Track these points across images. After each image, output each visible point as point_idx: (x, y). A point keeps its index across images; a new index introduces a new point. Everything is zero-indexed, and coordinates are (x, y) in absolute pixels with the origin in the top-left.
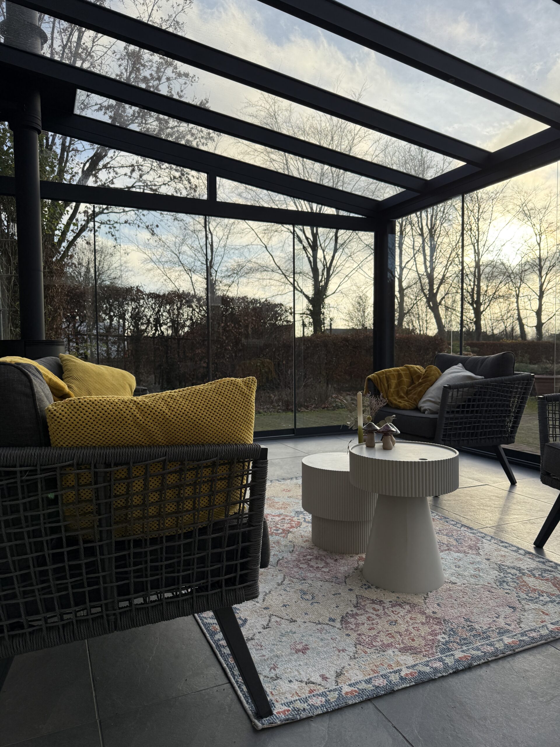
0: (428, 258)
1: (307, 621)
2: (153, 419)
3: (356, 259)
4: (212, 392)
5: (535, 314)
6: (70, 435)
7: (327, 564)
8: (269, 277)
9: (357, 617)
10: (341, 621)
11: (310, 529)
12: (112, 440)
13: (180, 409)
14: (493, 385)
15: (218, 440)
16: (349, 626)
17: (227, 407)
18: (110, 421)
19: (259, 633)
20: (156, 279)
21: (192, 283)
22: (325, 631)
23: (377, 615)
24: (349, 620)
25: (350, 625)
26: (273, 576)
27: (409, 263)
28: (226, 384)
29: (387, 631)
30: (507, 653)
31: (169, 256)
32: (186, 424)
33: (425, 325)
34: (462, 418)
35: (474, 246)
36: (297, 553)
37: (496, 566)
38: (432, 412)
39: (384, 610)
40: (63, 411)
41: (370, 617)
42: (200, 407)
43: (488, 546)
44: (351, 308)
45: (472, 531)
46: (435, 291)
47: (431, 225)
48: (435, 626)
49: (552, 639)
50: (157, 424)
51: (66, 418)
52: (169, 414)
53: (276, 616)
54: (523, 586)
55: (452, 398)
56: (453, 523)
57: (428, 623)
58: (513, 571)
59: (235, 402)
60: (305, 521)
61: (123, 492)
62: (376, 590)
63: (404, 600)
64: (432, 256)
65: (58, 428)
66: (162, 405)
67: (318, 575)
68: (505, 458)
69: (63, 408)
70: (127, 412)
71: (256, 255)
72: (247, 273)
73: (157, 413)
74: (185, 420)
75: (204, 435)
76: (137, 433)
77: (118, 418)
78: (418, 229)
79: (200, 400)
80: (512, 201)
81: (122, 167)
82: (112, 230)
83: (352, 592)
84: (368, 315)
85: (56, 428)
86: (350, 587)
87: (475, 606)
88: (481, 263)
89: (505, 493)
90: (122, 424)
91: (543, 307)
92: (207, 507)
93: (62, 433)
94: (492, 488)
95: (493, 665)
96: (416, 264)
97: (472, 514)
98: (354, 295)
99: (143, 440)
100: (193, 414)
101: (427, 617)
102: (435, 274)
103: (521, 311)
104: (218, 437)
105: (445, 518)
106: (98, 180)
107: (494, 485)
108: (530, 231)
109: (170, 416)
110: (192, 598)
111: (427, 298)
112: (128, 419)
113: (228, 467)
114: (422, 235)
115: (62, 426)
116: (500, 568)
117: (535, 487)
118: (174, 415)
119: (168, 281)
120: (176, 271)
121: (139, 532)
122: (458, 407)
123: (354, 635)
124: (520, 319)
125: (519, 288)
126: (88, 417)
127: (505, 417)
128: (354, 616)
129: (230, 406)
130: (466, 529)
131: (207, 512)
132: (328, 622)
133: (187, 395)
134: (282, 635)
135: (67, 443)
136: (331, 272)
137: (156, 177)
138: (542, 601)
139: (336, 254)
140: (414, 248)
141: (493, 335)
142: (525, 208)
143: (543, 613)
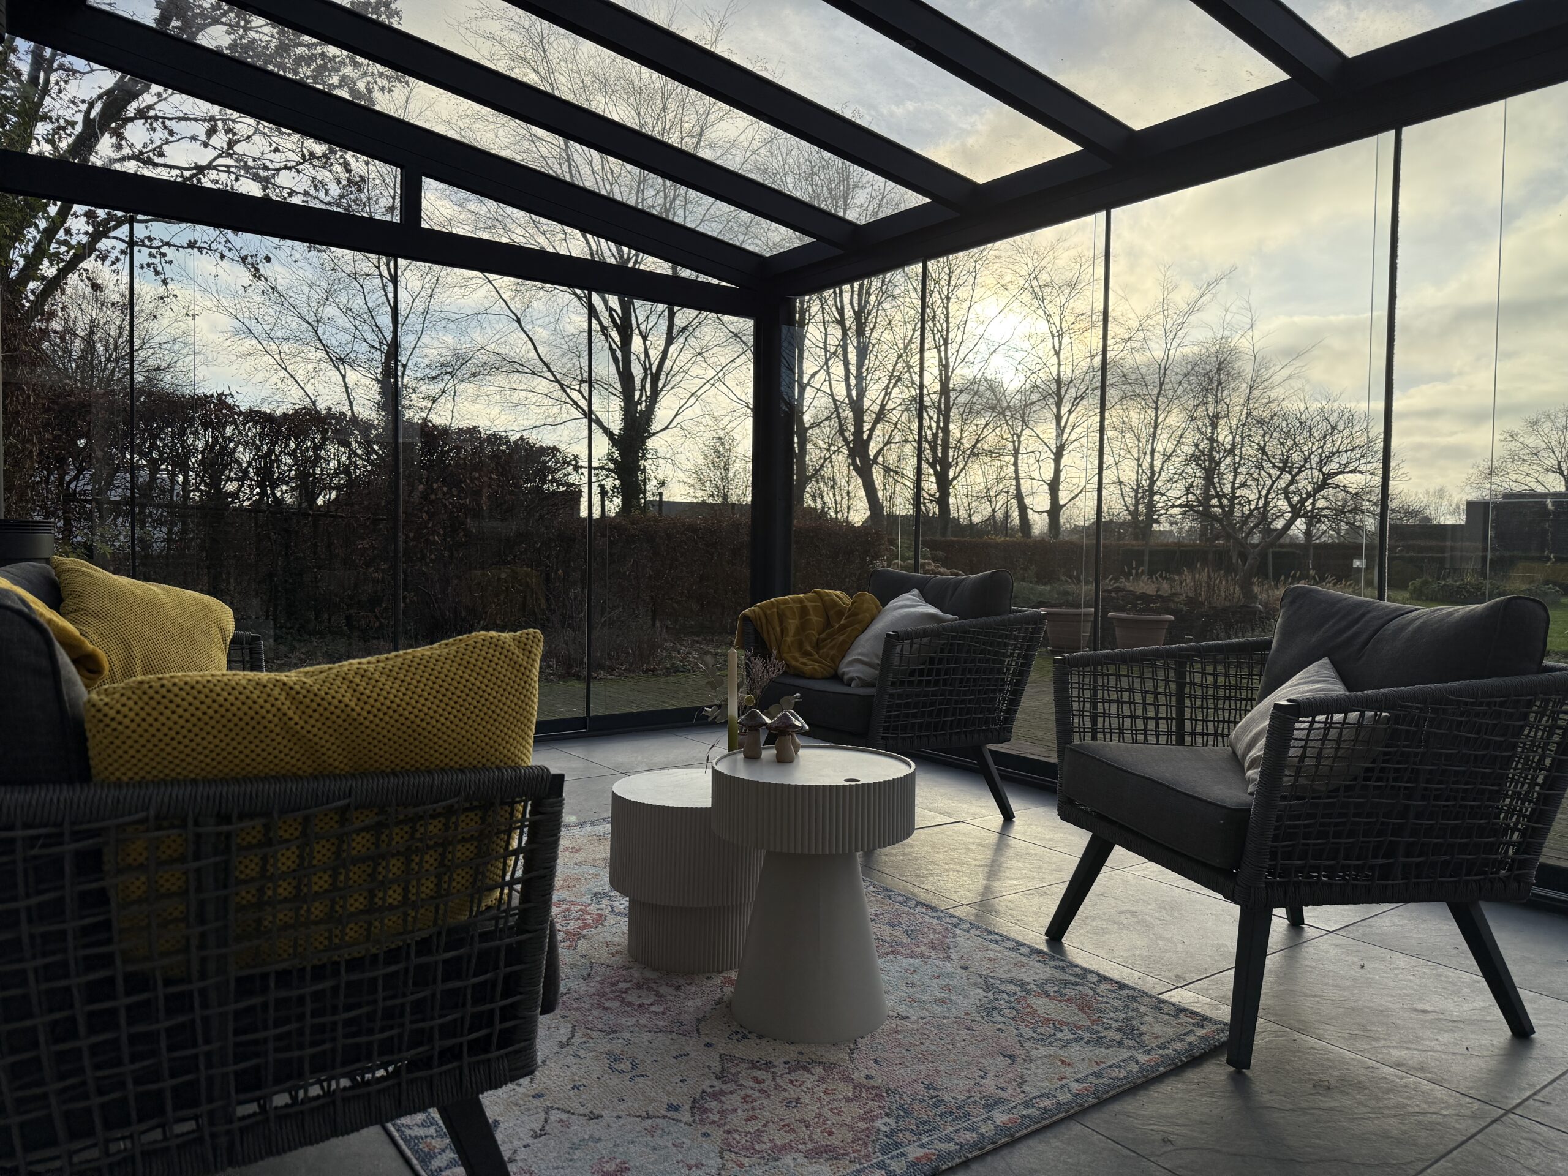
0: (853, 369)
1: (622, 1114)
2: (323, 719)
3: (712, 360)
4: (449, 662)
5: (1047, 487)
6: (139, 756)
7: (660, 996)
8: (525, 387)
9: (723, 1099)
10: (692, 1108)
11: (625, 928)
12: (232, 766)
13: (381, 699)
14: (974, 632)
15: (461, 762)
16: (708, 1117)
17: (481, 693)
18: (231, 725)
19: (525, 1147)
20: (259, 377)
21: (347, 388)
22: (660, 1132)
23: (761, 1091)
24: (706, 1105)
25: (710, 1115)
26: (549, 1028)
27: (817, 377)
28: (479, 645)
29: (782, 1120)
30: (1000, 1142)
31: (294, 326)
32: (394, 730)
33: (845, 501)
34: (918, 696)
35: (939, 351)
36: (598, 978)
37: (979, 980)
38: (865, 684)
39: (774, 1079)
40: (124, 705)
41: (747, 1096)
42: (425, 694)
43: (964, 941)
44: (701, 461)
45: (935, 914)
46: (865, 437)
47: (859, 304)
48: (871, 1103)
49: (1077, 1108)
50: (331, 731)
51: (132, 721)
52: (358, 709)
53: (558, 1109)
54: (1028, 1014)
55: (901, 657)
56: (901, 898)
57: (857, 1098)
58: (1010, 988)
59: (499, 682)
60: (613, 912)
61: (254, 874)
62: (758, 1041)
63: (813, 1057)
64: (860, 365)
65: (112, 743)
66: (342, 691)
67: (643, 1021)
68: (993, 768)
69: (124, 700)
70: (268, 706)
71: (497, 337)
72: (474, 375)
73: (332, 708)
74: (392, 722)
75: (432, 752)
76: (286, 751)
77: (247, 719)
78: (834, 309)
79: (424, 680)
80: (1011, 266)
81: (186, 119)
82: (156, 261)
83: (711, 1049)
84: (735, 476)
85: (106, 742)
86: (708, 1040)
87: (942, 1058)
88: (951, 386)
89: (994, 838)
90: (255, 732)
91: (1063, 475)
92: (432, 897)
93: (120, 752)
94: (970, 827)
95: (975, 1167)
96: (830, 381)
97: (935, 879)
98: (707, 435)
99: (300, 764)
100: (410, 708)
101: (855, 1088)
102: (867, 404)
103: (1022, 481)
104: (461, 753)
105: (887, 890)
106: (123, 143)
107: (973, 822)
108: (1043, 327)
109: (359, 714)
110: (399, 1084)
111: (849, 449)
112: (270, 722)
113: (480, 813)
114: (841, 322)
115: (122, 738)
116: (988, 984)
117: (1047, 823)
118: (369, 712)
119: (290, 381)
120: (311, 361)
121: (285, 956)
122: (912, 673)
123: (718, 1134)
124: (1019, 497)
125: (1019, 437)
126: (180, 717)
127: (994, 692)
128: (716, 1096)
129: (489, 690)
130: (924, 910)
131: (433, 909)
132: (665, 1113)
133: (396, 669)
134: (574, 1147)
135: (130, 774)
136: (660, 385)
137: (267, 149)
138: (1060, 1040)
139: (672, 348)
140: (826, 349)
141: (971, 525)
142: (1035, 283)
143: (1062, 1061)
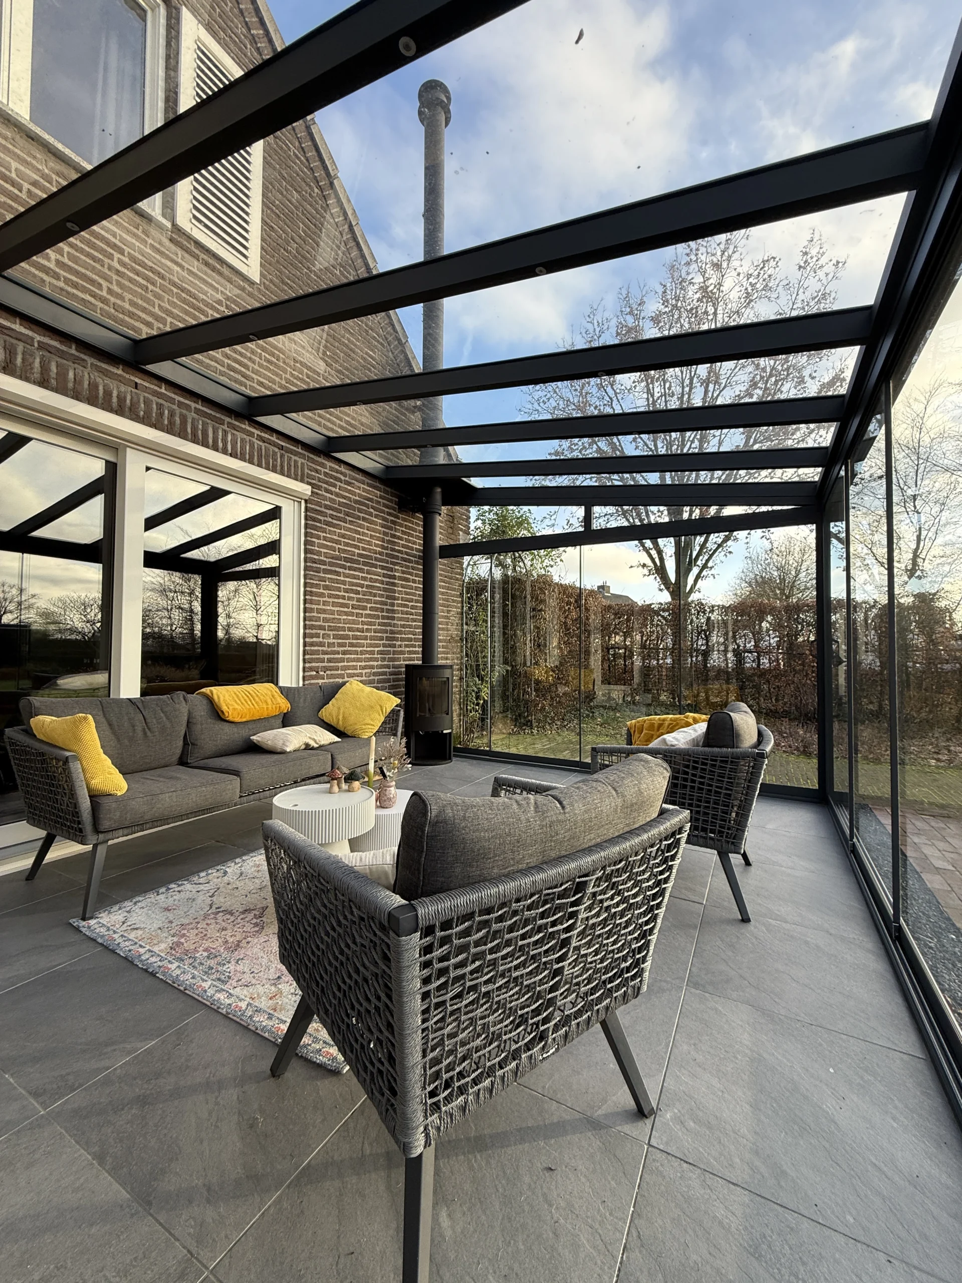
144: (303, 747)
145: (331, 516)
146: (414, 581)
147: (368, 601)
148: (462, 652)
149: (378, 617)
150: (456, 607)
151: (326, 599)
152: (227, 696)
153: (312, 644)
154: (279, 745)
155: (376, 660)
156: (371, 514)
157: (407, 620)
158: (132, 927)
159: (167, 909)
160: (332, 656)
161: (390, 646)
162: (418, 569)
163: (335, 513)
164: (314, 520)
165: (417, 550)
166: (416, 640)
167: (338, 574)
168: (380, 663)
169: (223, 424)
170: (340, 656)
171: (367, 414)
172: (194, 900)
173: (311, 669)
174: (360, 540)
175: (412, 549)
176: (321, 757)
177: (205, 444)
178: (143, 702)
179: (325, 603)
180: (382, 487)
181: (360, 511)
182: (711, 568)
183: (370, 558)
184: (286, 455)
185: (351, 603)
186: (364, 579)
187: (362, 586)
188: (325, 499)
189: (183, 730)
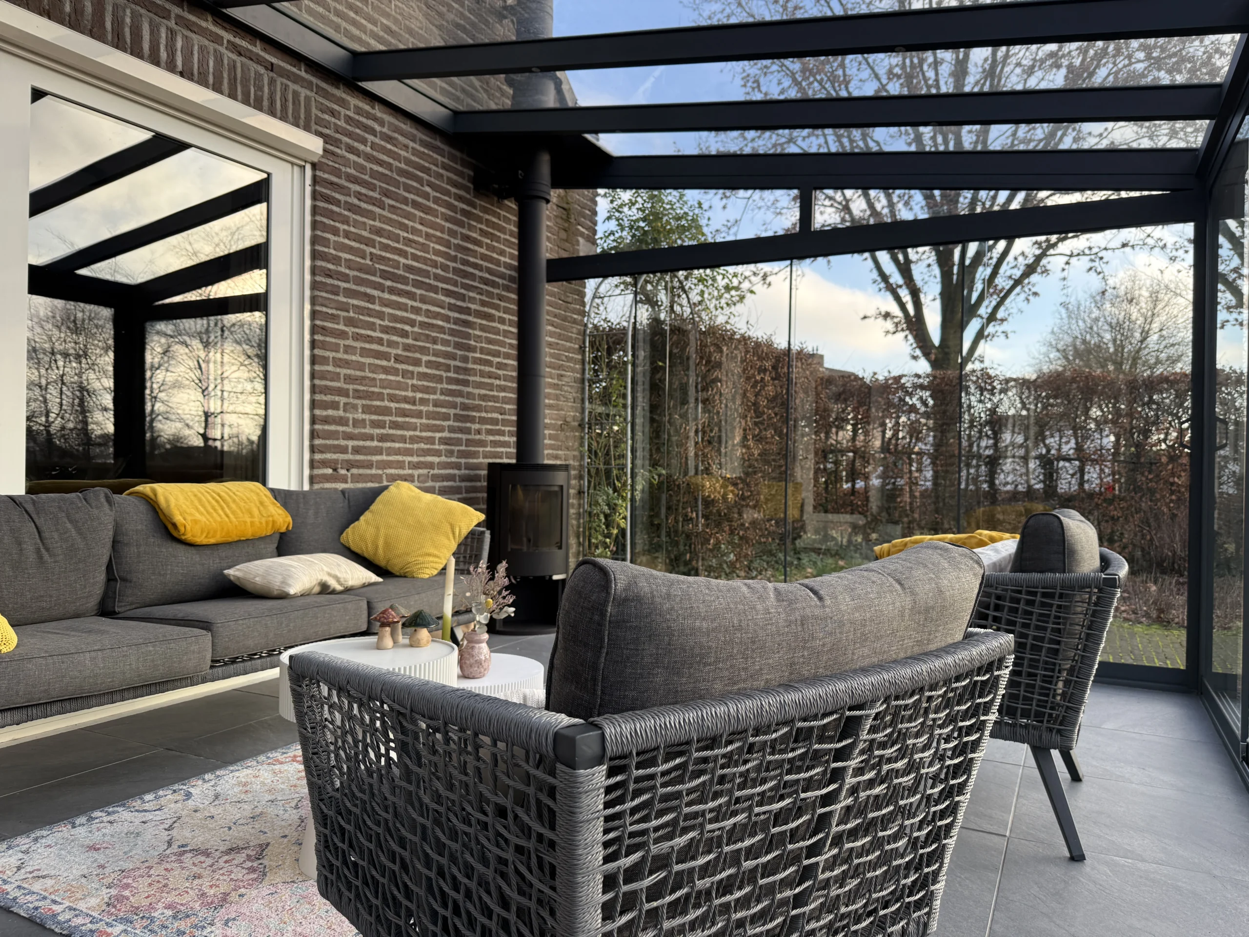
144: (317, 589)
145: (359, 196)
146: (502, 321)
147: (423, 350)
148: (582, 445)
149: (439, 380)
150: (573, 370)
151: (350, 342)
152: (181, 498)
153: (326, 421)
154: (275, 583)
155: (438, 453)
156: (426, 196)
157: (491, 387)
158: (34, 874)
159: (93, 848)
160: (361, 443)
161: (461, 430)
162: (508, 300)
163: (364, 191)
164: (328, 199)
165: (507, 266)
166: (505, 422)
167: (370, 299)
168: (443, 459)
169: (168, 18)
170: (375, 443)
171: (421, 17)
172: (138, 834)
173: (324, 464)
174: (409, 242)
175: (498, 263)
176: (349, 606)
177: (136, 52)
178: (34, 502)
179: (348, 349)
180: (446, 148)
181: (408, 188)
182: (1002, 320)
183: (426, 274)
184: (279, 80)
185: (393, 351)
186: (416, 311)
187: (412, 323)
188: (347, 163)
189: (104, 553)
